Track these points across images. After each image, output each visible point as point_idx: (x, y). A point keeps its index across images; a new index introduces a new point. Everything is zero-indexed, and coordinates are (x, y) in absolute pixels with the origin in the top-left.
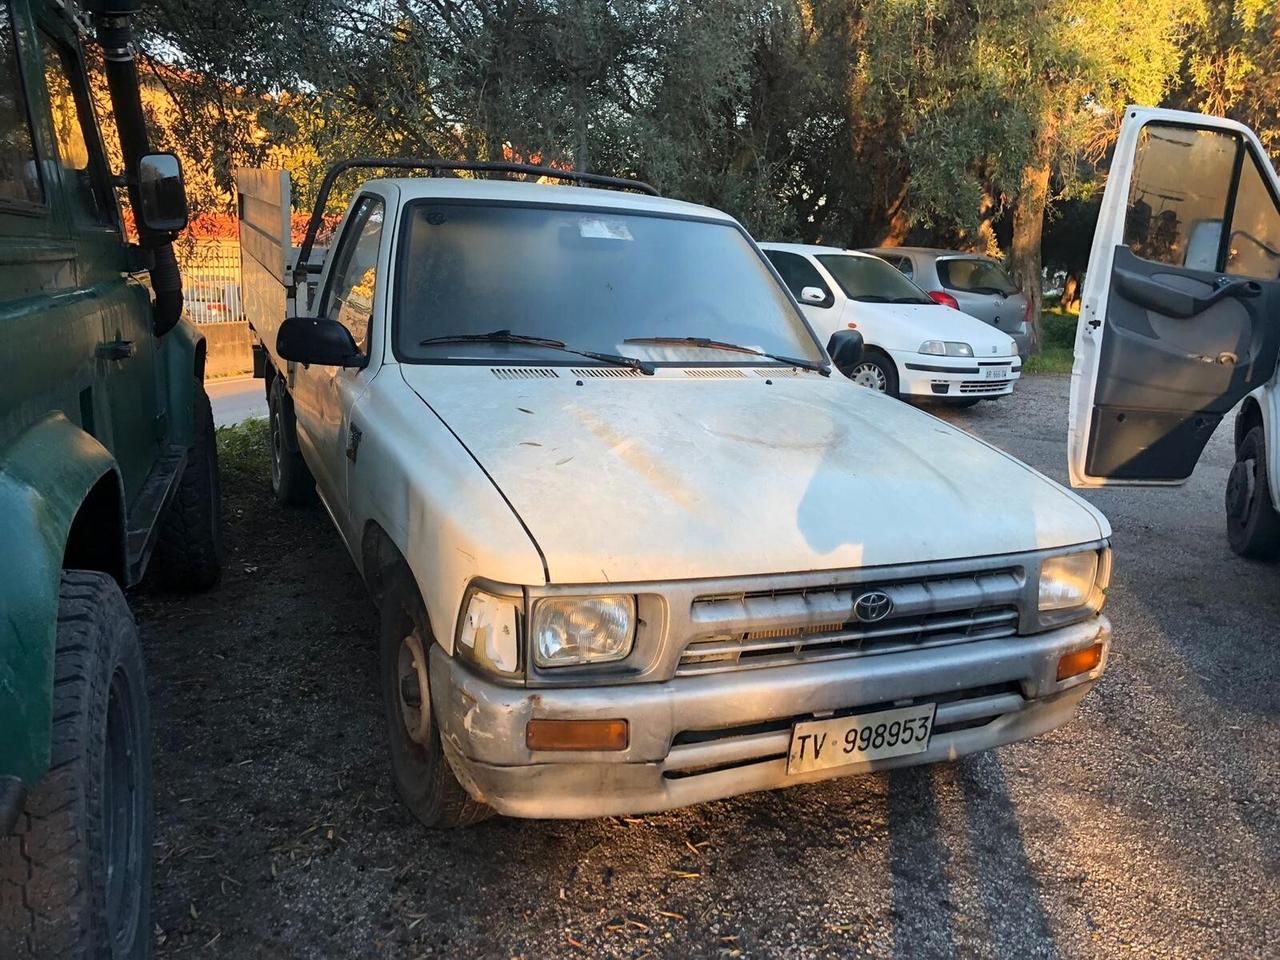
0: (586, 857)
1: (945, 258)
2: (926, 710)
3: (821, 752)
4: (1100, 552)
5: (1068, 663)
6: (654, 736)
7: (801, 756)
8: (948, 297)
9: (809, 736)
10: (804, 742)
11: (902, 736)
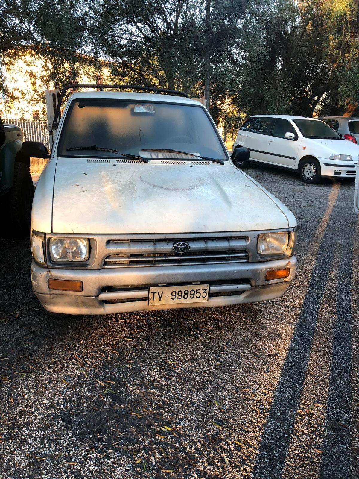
0: (97, 331)
1: (352, 121)
2: (206, 286)
3: (162, 298)
4: (289, 232)
5: (271, 274)
6: (93, 288)
7: (154, 299)
8: (352, 137)
9: (156, 292)
10: (154, 294)
11: (196, 295)
